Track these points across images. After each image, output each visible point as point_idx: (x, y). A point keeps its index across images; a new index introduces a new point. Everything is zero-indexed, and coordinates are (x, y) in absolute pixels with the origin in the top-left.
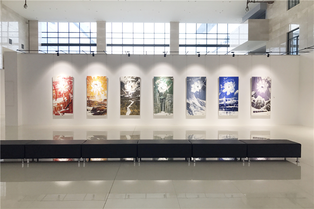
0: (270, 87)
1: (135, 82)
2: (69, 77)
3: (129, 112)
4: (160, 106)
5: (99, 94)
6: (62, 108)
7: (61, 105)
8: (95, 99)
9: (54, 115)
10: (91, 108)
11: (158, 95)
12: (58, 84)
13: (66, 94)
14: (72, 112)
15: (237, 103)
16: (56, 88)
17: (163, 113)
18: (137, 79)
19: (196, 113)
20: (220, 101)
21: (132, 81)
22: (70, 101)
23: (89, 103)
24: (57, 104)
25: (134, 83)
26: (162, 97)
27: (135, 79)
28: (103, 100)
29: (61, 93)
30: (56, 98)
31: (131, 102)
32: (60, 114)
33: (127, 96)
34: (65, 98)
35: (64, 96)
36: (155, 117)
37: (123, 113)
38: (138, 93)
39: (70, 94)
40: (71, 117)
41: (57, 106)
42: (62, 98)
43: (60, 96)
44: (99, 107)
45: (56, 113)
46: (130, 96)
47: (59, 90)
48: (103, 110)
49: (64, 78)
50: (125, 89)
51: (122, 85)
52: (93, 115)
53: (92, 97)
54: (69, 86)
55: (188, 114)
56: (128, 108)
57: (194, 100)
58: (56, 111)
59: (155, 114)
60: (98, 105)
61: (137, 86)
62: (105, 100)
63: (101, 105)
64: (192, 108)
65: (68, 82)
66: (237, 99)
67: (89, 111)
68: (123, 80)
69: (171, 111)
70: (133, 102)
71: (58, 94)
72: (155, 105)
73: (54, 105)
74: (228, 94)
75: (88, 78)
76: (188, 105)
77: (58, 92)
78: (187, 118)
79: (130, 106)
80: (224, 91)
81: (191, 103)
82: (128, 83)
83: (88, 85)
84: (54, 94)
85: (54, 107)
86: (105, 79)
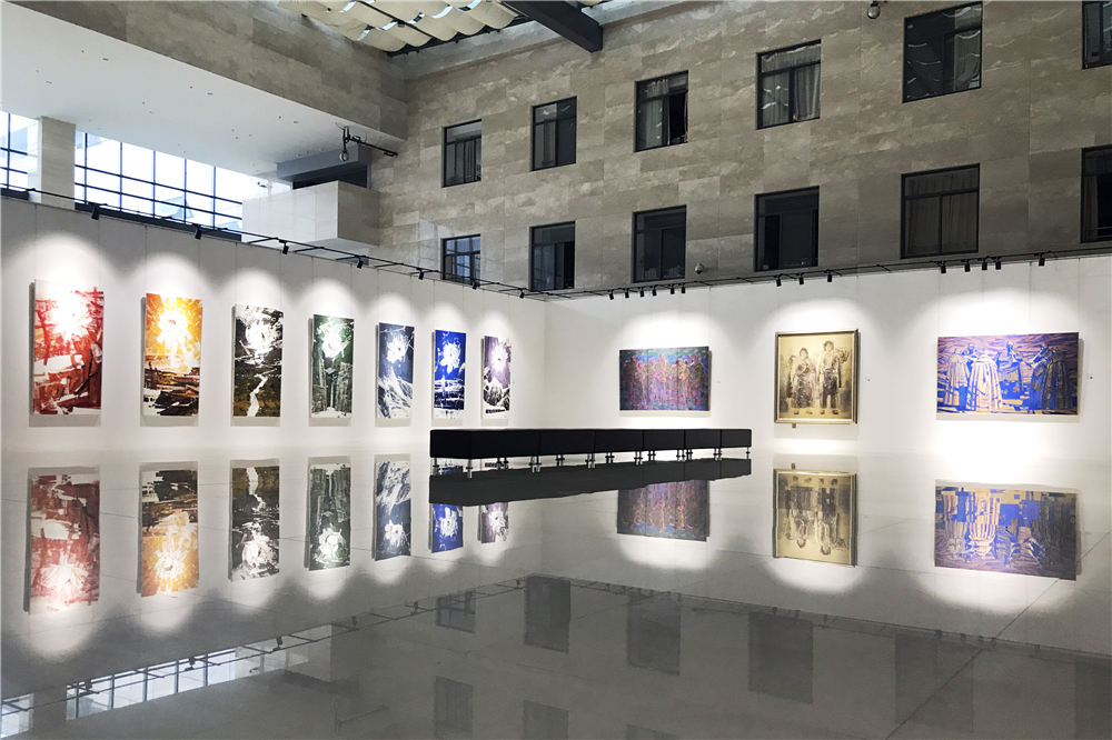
0: (509, 360)
1: (273, 323)
2: (92, 290)
3: (254, 407)
4: (325, 393)
5: (179, 351)
6: (67, 391)
7: (64, 381)
8: (166, 367)
9: (36, 412)
10: (156, 394)
11: (321, 363)
12: (53, 310)
13: (82, 346)
14: (98, 405)
15: (462, 391)
16: (47, 322)
17: (331, 412)
18: (277, 315)
19: (396, 413)
20: (438, 386)
21: (266, 321)
22: (93, 369)
23: (152, 378)
24: (47, 378)
25: (269, 325)
26: (330, 371)
27: (272, 315)
28: (189, 372)
29: (65, 341)
30: (46, 357)
31: (260, 380)
32: (58, 409)
33: (252, 362)
34: (78, 358)
35: (74, 352)
36: (314, 423)
37: (240, 411)
38: (276, 354)
39: (93, 346)
40: (93, 422)
41: (47, 381)
42: (69, 357)
43: (60, 351)
44: (179, 391)
45: (43, 406)
46: (259, 361)
47: (56, 331)
48: (187, 400)
49: (77, 292)
50: (245, 341)
51: (240, 328)
52: (162, 413)
53: (160, 358)
54: (90, 320)
55: (380, 415)
56: (252, 395)
57: (393, 382)
58: (43, 401)
59: (313, 415)
60: (175, 385)
61: (276, 335)
62: (196, 371)
63: (183, 385)
64: (387, 399)
65: (88, 305)
66: (463, 383)
67: (151, 403)
68: (241, 314)
69: (347, 408)
70: (264, 380)
71: (53, 343)
72: (314, 391)
73: (36, 379)
74: (449, 370)
75: (149, 303)
76: (381, 392)
77: (55, 337)
78: (379, 424)
79: (257, 391)
80: (443, 363)
81: (386, 388)
82: (254, 324)
83: (149, 323)
84: (40, 341)
85: (38, 384)
86: (197, 308)
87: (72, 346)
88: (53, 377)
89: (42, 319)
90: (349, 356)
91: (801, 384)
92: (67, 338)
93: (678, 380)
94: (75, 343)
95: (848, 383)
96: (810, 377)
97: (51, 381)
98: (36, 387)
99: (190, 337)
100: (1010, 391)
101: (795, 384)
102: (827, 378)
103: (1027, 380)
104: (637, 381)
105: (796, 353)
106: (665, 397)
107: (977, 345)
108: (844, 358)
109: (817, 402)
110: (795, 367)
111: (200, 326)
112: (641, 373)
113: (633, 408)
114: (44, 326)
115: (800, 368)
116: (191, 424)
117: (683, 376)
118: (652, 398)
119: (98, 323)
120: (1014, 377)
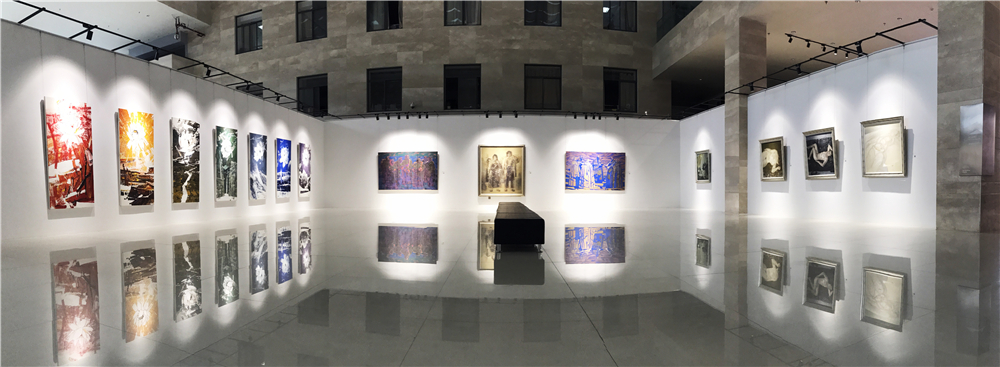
0: (310, 158)
1: (194, 132)
2: (83, 106)
3: (185, 196)
4: (223, 183)
5: (141, 155)
6: (72, 189)
7: (69, 182)
8: (134, 167)
9: (53, 208)
10: (128, 189)
11: (221, 163)
12: (58, 123)
13: (79, 152)
14: (92, 200)
15: (289, 179)
16: (55, 133)
17: (226, 197)
18: (196, 126)
19: (259, 196)
20: (279, 176)
21: (190, 131)
22: (88, 171)
23: (125, 176)
24: (58, 179)
25: (192, 134)
26: (226, 167)
27: (194, 126)
28: (147, 171)
29: (68, 149)
30: (56, 162)
31: (187, 176)
32: (66, 204)
33: (182, 162)
34: (77, 162)
35: (74, 157)
36: (218, 205)
37: (177, 199)
38: (196, 156)
39: (87, 152)
40: (88, 213)
41: (58, 182)
42: (71, 161)
43: (65, 157)
44: (142, 186)
45: (56, 202)
46: (187, 161)
47: (62, 140)
48: (146, 193)
49: (74, 107)
50: (179, 146)
51: (175, 136)
52: (133, 204)
53: (129, 161)
54: (83, 130)
55: (251, 198)
56: (184, 187)
57: (257, 174)
58: (56, 198)
59: (218, 200)
60: (139, 182)
61: (196, 141)
62: (152, 170)
63: (144, 181)
64: (255, 186)
65: (81, 119)
66: (289, 174)
67: (126, 196)
68: (176, 125)
69: (234, 194)
70: (190, 175)
71: (60, 150)
72: (218, 182)
73: (51, 181)
74: (284, 166)
75: (120, 117)
76: (252, 181)
77: (61, 145)
78: (251, 204)
79: (186, 184)
80: (281, 161)
81: (254, 179)
82: (183, 133)
83: (121, 133)
84: (51, 148)
85: (52, 185)
86: (150, 120)
87: (73, 153)
88: (62, 179)
89: (52, 131)
90: (235, 158)
91: (494, 174)
92: (69, 146)
93: (418, 171)
94: (75, 150)
95: (520, 174)
96: (499, 171)
97: (61, 181)
98: (51, 187)
99: (147, 144)
100: (598, 179)
101: (490, 174)
102: (508, 172)
103: (605, 174)
104: (390, 172)
105: (491, 157)
106: (409, 182)
107: (584, 156)
108: (518, 160)
109: (503, 185)
110: (490, 165)
111: (152, 135)
112: (393, 166)
113: (387, 188)
114: (53, 136)
115: (493, 166)
116: (151, 211)
117: (421, 169)
118: (400, 182)
119: (89, 132)
120: (600, 173)
